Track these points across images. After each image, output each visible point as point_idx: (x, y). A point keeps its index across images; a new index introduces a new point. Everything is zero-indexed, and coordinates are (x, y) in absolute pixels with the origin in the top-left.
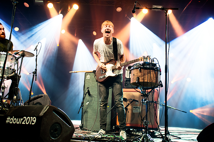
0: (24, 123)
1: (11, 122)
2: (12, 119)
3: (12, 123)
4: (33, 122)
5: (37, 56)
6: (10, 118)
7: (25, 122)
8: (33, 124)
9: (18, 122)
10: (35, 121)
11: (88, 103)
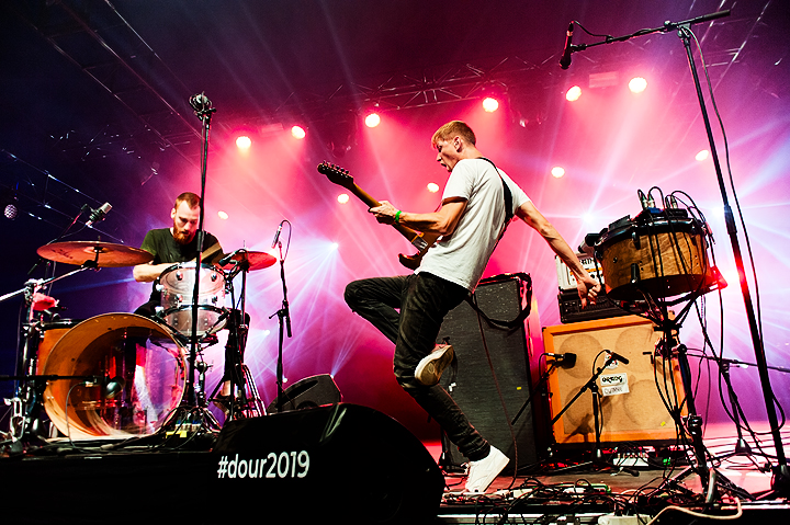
0: (274, 475)
1: (232, 472)
2: (232, 462)
3: (234, 476)
4: (302, 470)
5: (282, 262)
6: (229, 461)
7: (275, 471)
8: (300, 475)
9: (253, 472)
10: (307, 464)
11: (454, 385)
